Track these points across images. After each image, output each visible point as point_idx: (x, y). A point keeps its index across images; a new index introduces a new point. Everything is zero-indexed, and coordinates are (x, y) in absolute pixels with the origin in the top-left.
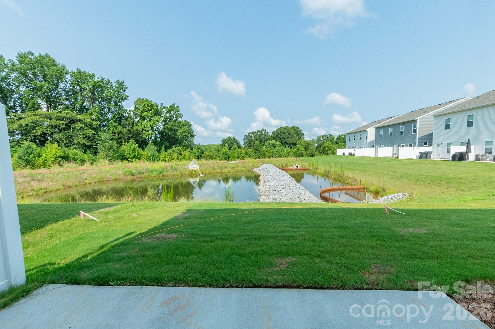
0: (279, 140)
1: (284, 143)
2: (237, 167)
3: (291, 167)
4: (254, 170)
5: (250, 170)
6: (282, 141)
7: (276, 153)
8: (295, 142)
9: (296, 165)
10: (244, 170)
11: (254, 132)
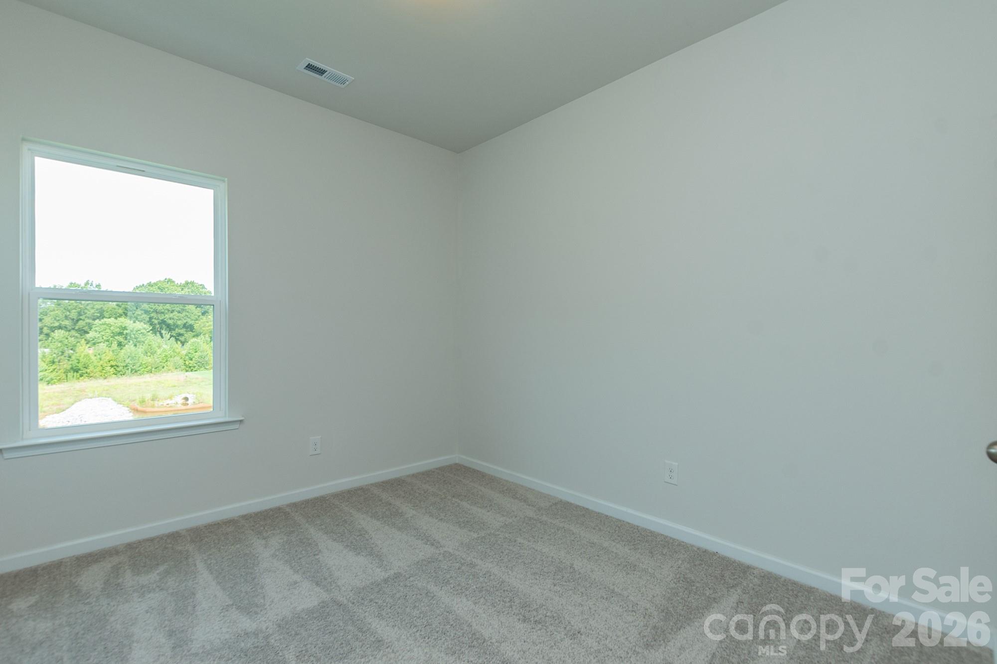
0: (145, 316)
1: (159, 323)
3: (169, 401)
6: (151, 318)
7: (127, 361)
8: (191, 322)
9: (184, 396)
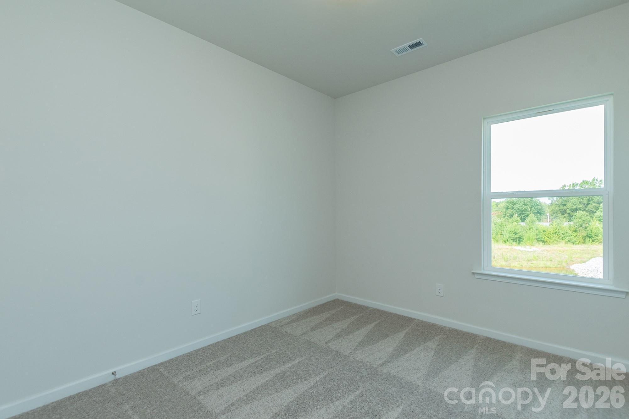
2: (537, 260)
4: (572, 267)
5: (563, 267)
10: (551, 266)
11: (573, 184)
